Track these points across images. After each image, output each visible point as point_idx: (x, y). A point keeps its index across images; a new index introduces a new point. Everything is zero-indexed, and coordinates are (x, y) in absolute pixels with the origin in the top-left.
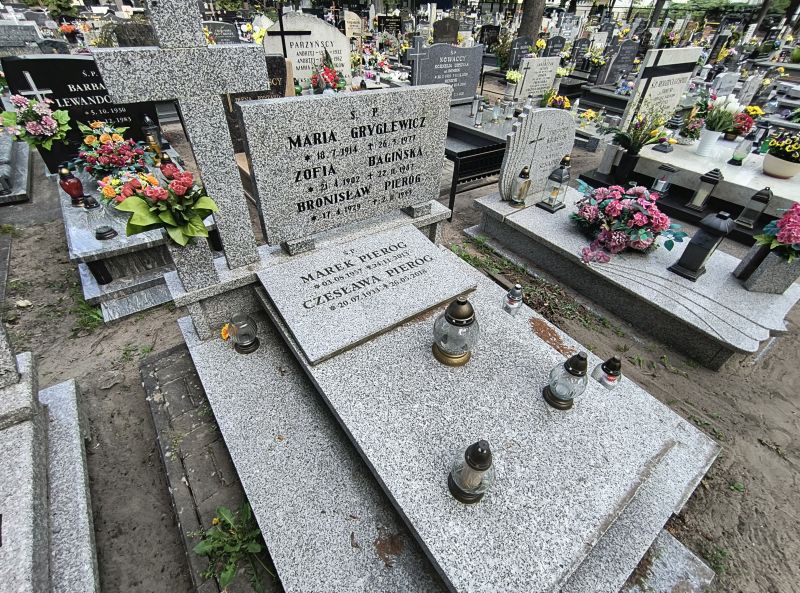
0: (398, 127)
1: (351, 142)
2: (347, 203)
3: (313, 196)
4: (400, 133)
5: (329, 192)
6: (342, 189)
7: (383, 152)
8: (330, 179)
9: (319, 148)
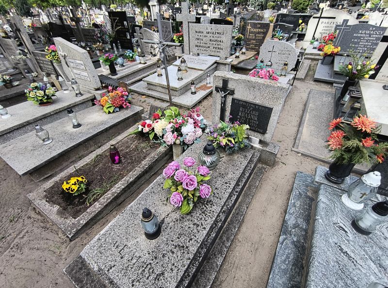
0: (217, 33)
1: (206, 35)
2: (205, 49)
3: (198, 44)
4: (217, 35)
5: (201, 45)
6: (204, 45)
7: (213, 39)
8: (202, 42)
9: (200, 34)
